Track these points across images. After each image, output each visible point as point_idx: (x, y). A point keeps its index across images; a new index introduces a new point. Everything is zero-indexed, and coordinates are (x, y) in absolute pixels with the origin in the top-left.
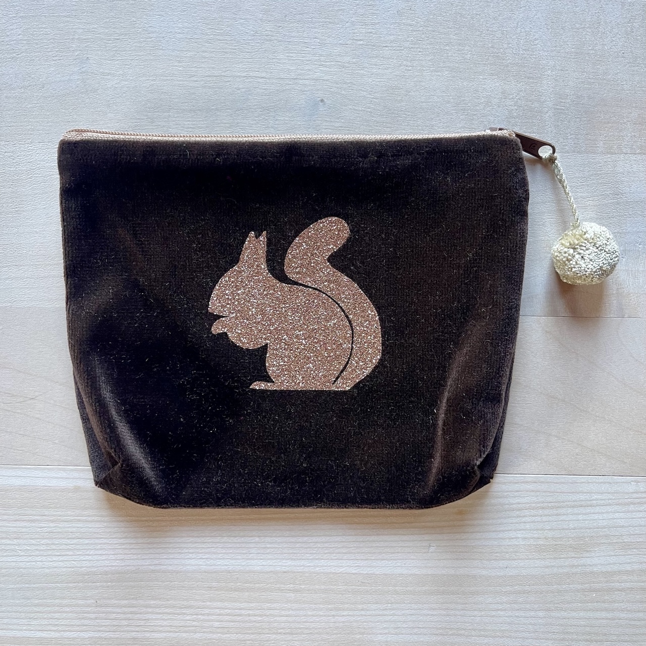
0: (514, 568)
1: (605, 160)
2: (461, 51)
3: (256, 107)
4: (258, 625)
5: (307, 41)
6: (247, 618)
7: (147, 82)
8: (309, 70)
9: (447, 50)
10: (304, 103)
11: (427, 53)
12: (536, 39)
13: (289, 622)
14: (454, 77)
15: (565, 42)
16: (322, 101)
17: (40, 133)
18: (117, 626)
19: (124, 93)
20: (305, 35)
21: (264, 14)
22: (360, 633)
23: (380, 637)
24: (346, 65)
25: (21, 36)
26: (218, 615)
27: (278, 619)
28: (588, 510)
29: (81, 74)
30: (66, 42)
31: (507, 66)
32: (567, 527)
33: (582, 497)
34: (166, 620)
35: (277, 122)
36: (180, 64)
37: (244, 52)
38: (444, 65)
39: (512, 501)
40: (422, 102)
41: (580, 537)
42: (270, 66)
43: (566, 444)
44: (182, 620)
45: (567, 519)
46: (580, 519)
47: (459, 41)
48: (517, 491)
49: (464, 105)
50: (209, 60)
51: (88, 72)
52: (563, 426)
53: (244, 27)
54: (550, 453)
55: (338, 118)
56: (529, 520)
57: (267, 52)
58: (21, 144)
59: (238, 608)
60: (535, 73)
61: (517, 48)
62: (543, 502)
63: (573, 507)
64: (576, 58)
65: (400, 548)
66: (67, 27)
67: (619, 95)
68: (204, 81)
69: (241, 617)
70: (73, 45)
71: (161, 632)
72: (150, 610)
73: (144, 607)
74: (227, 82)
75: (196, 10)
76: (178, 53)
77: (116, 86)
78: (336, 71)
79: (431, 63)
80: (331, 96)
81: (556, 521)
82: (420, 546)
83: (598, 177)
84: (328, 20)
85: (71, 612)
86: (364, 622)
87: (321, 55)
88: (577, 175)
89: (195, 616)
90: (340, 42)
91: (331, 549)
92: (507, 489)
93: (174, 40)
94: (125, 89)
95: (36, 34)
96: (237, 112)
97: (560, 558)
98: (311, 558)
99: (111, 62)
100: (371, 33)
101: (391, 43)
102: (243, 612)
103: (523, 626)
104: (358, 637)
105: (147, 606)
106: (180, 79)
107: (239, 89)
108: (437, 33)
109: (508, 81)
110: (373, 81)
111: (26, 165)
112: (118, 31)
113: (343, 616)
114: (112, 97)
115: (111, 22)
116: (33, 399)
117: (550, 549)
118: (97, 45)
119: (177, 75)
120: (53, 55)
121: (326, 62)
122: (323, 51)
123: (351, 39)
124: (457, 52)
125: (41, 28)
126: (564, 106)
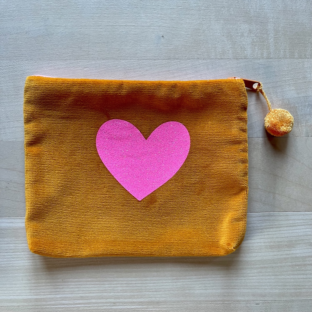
0: (260, 256)
1: (299, 62)
2: (229, 10)
3: (131, 40)
4: (140, 288)
5: (154, 7)
6: (135, 285)
7: (77, 29)
8: (156, 22)
9: (222, 10)
10: (154, 38)
11: (213, 12)
12: (264, 4)
13: (155, 286)
14: (226, 23)
15: (278, 5)
16: (163, 36)
17: (26, 56)
18: (73, 291)
19: (67, 35)
20: (153, 4)
22: (188, 290)
23: (197, 291)
24: (174, 19)
25: (15, 8)
26: (121, 284)
27: (149, 285)
28: (294, 228)
29: (45, 26)
30: (37, 10)
31: (251, 17)
32: (284, 236)
33: (291, 222)
34: (96, 287)
35: (141, 48)
36: (93, 20)
37: (124, 14)
38: (221, 18)
39: (258, 225)
40: (211, 36)
41: (290, 241)
42: (137, 20)
43: (283, 197)
44: (104, 287)
45: (284, 233)
46: (290, 232)
47: (228, 6)
48: (260, 220)
49: (231, 37)
50: (107, 18)
51: (48, 25)
52: (281, 189)
53: (124, 1)
54: (275, 202)
55: (171, 45)
56: (266, 234)
57: (135, 13)
58: (17, 61)
59: (130, 280)
60: (265, 20)
61: (256, 8)
62: (273, 225)
63: (286, 227)
64: (284, 13)
67: (304, 30)
68: (105, 28)
69: (132, 285)
70: (41, 12)
71: (94, 293)
72: (88, 283)
73: (86, 282)
74: (116, 28)
76: (92, 15)
77: (63, 31)
78: (169, 22)
79: (214, 17)
80: (167, 34)
81: (279, 234)
83: (295, 70)
85: (51, 286)
86: (190, 284)
87: (161, 14)
88: (285, 69)
89: (109, 285)
90: (170, 7)
93: (90, 8)
94: (67, 33)
95: (22, 7)
96: (122, 43)
97: (281, 251)
99: (59, 20)
100: (185, 3)
101: (195, 7)
102: (133, 282)
103: (265, 283)
104: (188, 291)
105: (87, 282)
106: (93, 27)
107: (122, 32)
108: (217, 2)
109: (252, 25)
110: (187, 26)
111: (20, 72)
112: (62, 5)
113: (180, 282)
114: (61, 37)
117: (276, 247)
118: (52, 12)
119: (92, 26)
120: (31, 17)
121: (164, 17)
122: (162, 12)
123: (175, 6)
124: (227, 11)
125: (25, 4)
126: (278, 36)
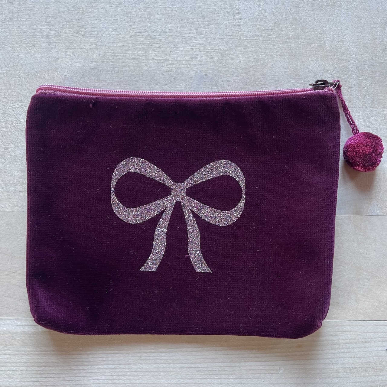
0: (336, 383)
2: (296, 43)
3: (163, 79)
5: (196, 36)
7: (91, 63)
8: (198, 55)
9: (288, 42)
10: (194, 76)
11: (275, 43)
12: (345, 35)
14: (292, 59)
15: (364, 36)
16: (206, 75)
17: (20, 97)
19: (76, 70)
20: (195, 32)
21: (167, 19)
24: (222, 51)
25: (8, 33)
29: (47, 58)
30: (38, 37)
31: (327, 52)
32: (370, 355)
33: (380, 335)
36: (113, 51)
37: (154, 44)
38: (286, 52)
39: (334, 338)
40: (272, 76)
41: (379, 362)
42: (172, 52)
43: (369, 300)
45: (371, 350)
46: (379, 350)
47: (295, 36)
48: (337, 332)
49: (299, 78)
50: (132, 49)
51: (52, 57)
52: (367, 288)
53: (155, 27)
54: (358, 306)
55: (217, 86)
56: (345, 351)
57: (169, 43)
58: (8, 104)
60: (345, 57)
61: (333, 40)
62: (355, 339)
63: (374, 342)
64: (372, 47)
65: (260, 371)
66: (39, 28)
68: (128, 62)
70: (42, 40)
74: (143, 63)
75: (123, 16)
76: (112, 44)
77: (71, 66)
78: (215, 56)
79: (277, 51)
80: (212, 72)
81: (363, 352)
82: (273, 369)
84: (209, 23)
87: (205, 45)
88: (373, 122)
90: (217, 37)
91: (214, 372)
92: (330, 330)
93: (109, 36)
94: (77, 68)
95: (18, 32)
96: (150, 83)
97: (366, 376)
98: (200, 378)
99: (67, 50)
100: (237, 31)
101: (250, 37)
106: (113, 61)
107: (151, 68)
108: (281, 31)
109: (327, 62)
110: (239, 62)
111: (11, 118)
112: (72, 30)
114: (68, 73)
115: (67, 25)
116: (14, 272)
117: (360, 371)
118: (58, 39)
119: (111, 59)
120: (29, 46)
121: (208, 50)
122: (206, 42)
123: (224, 35)
124: (294, 43)
125: (21, 28)
126: (364, 78)
